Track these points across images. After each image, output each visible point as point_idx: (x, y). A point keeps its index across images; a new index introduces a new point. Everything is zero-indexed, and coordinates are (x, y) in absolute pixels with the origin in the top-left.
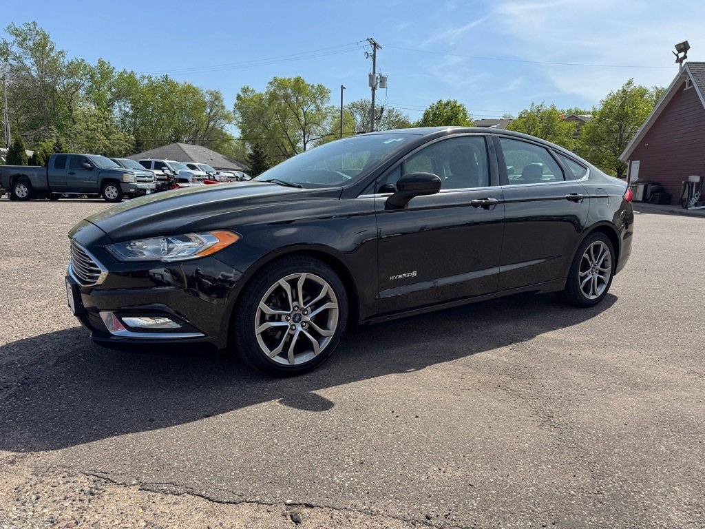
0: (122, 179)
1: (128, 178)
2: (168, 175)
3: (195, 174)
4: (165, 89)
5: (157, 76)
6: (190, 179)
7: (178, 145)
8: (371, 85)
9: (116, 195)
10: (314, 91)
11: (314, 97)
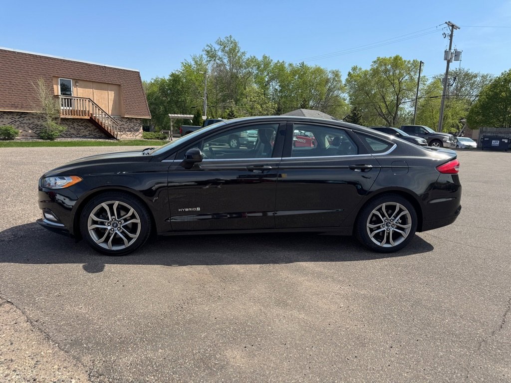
4: (301, 72)
5: (296, 63)
7: (300, 110)
8: (445, 59)
9: (236, 144)
10: (409, 65)
11: (409, 70)
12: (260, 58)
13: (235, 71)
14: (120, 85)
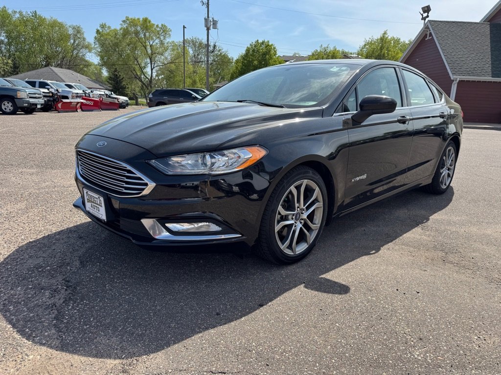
0: (17, 95)
1: (21, 95)
2: (52, 93)
3: (74, 92)
4: (35, 23)
5: (27, 11)
6: (70, 96)
8: (206, 26)
9: (12, 108)
10: (158, 29)
11: (159, 34)
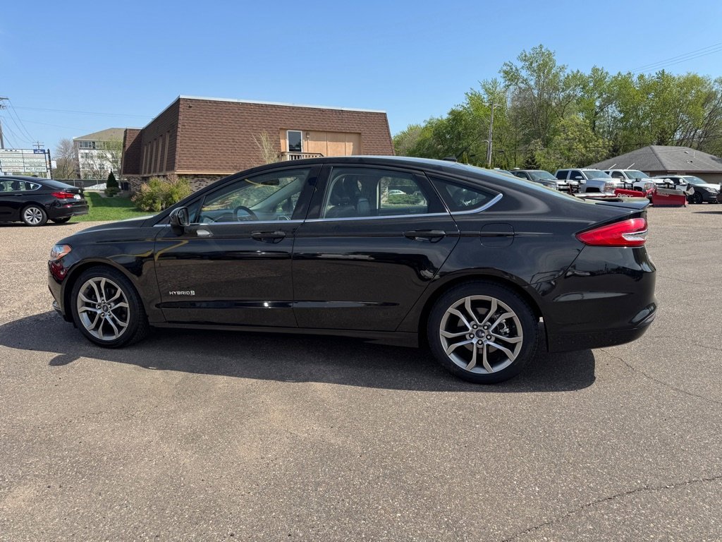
3: (608, 182)
6: (602, 188)
7: (651, 148)
12: (587, 72)
13: (546, 96)
14: (360, 134)
